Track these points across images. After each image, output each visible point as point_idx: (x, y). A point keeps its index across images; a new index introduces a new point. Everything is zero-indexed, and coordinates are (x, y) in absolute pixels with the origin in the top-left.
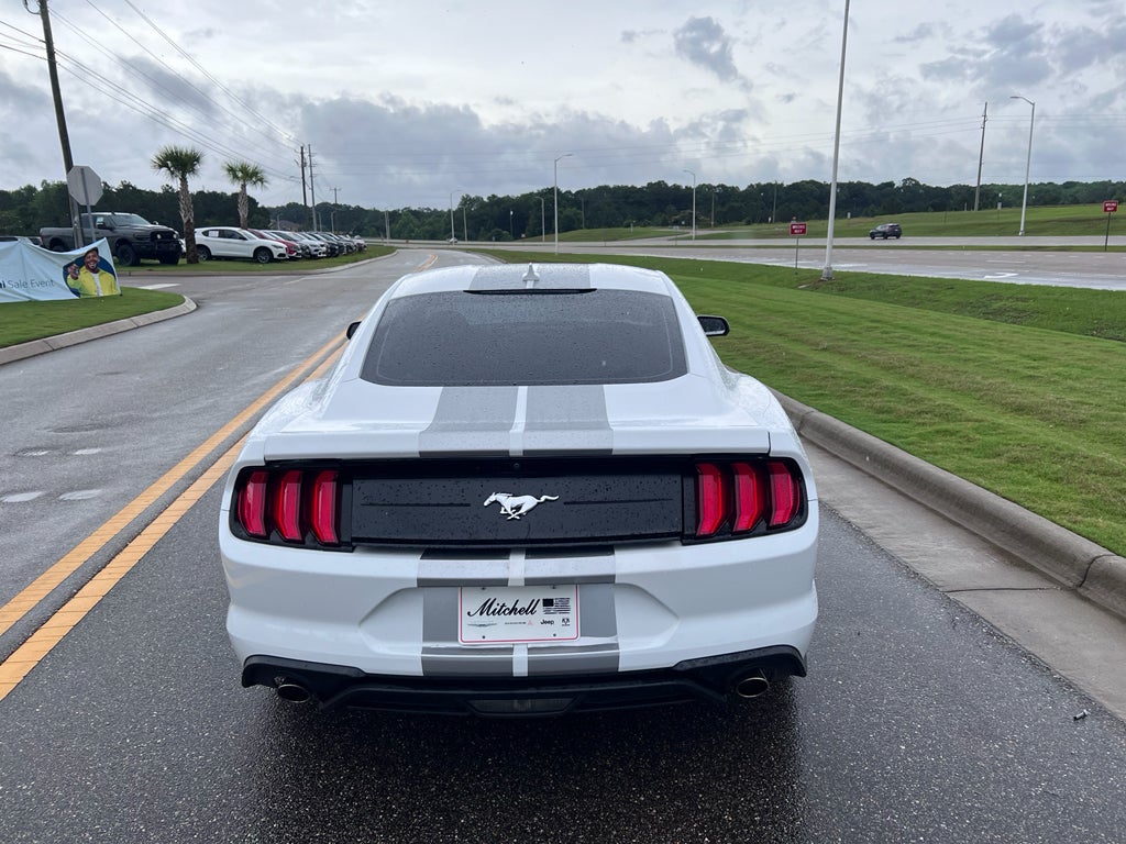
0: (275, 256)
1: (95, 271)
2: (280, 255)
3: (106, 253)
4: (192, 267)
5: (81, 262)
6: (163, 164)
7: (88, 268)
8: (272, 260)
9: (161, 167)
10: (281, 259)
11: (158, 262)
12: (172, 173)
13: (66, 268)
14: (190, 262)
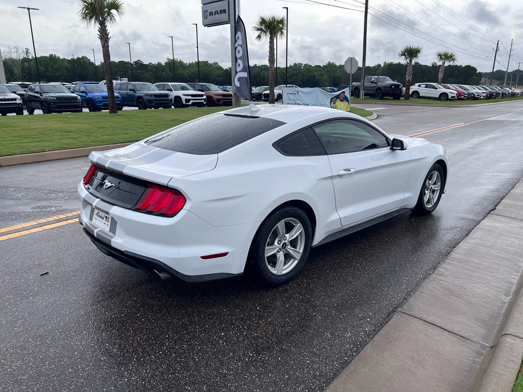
0: (450, 97)
1: (342, 101)
2: (452, 97)
3: (348, 94)
4: (406, 101)
5: (337, 97)
6: (403, 54)
7: (340, 99)
8: (448, 99)
9: (402, 55)
10: (453, 99)
11: (392, 98)
12: (406, 58)
13: (332, 99)
14: (405, 99)
